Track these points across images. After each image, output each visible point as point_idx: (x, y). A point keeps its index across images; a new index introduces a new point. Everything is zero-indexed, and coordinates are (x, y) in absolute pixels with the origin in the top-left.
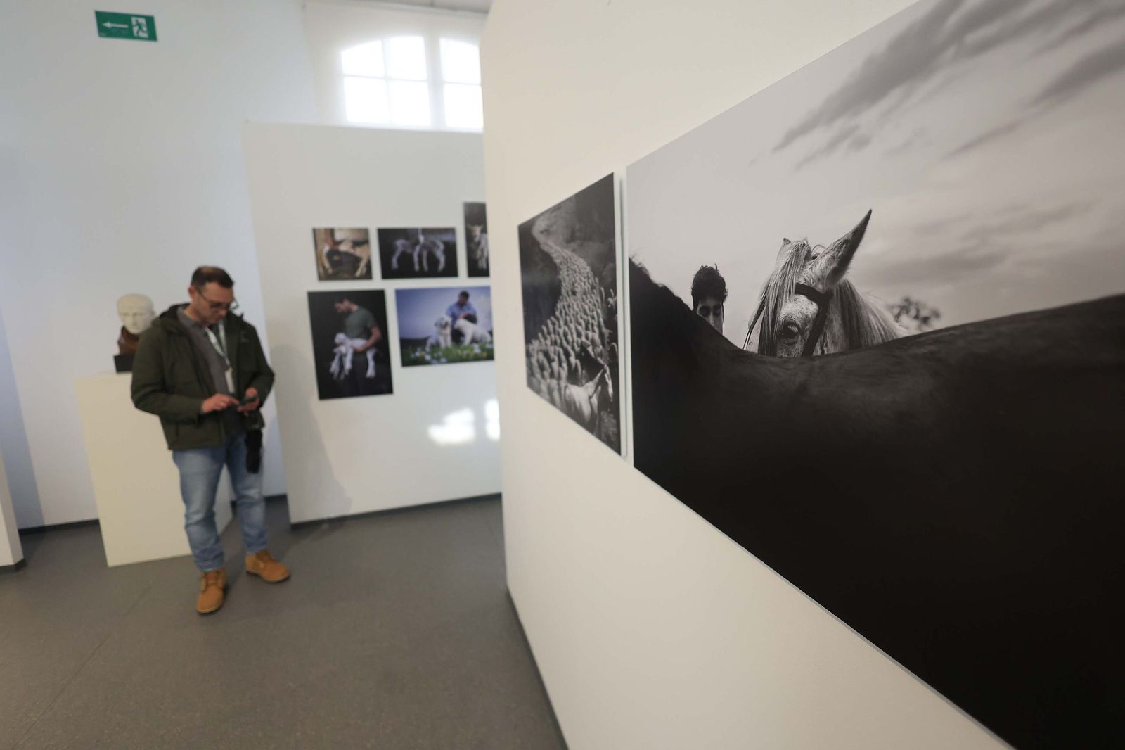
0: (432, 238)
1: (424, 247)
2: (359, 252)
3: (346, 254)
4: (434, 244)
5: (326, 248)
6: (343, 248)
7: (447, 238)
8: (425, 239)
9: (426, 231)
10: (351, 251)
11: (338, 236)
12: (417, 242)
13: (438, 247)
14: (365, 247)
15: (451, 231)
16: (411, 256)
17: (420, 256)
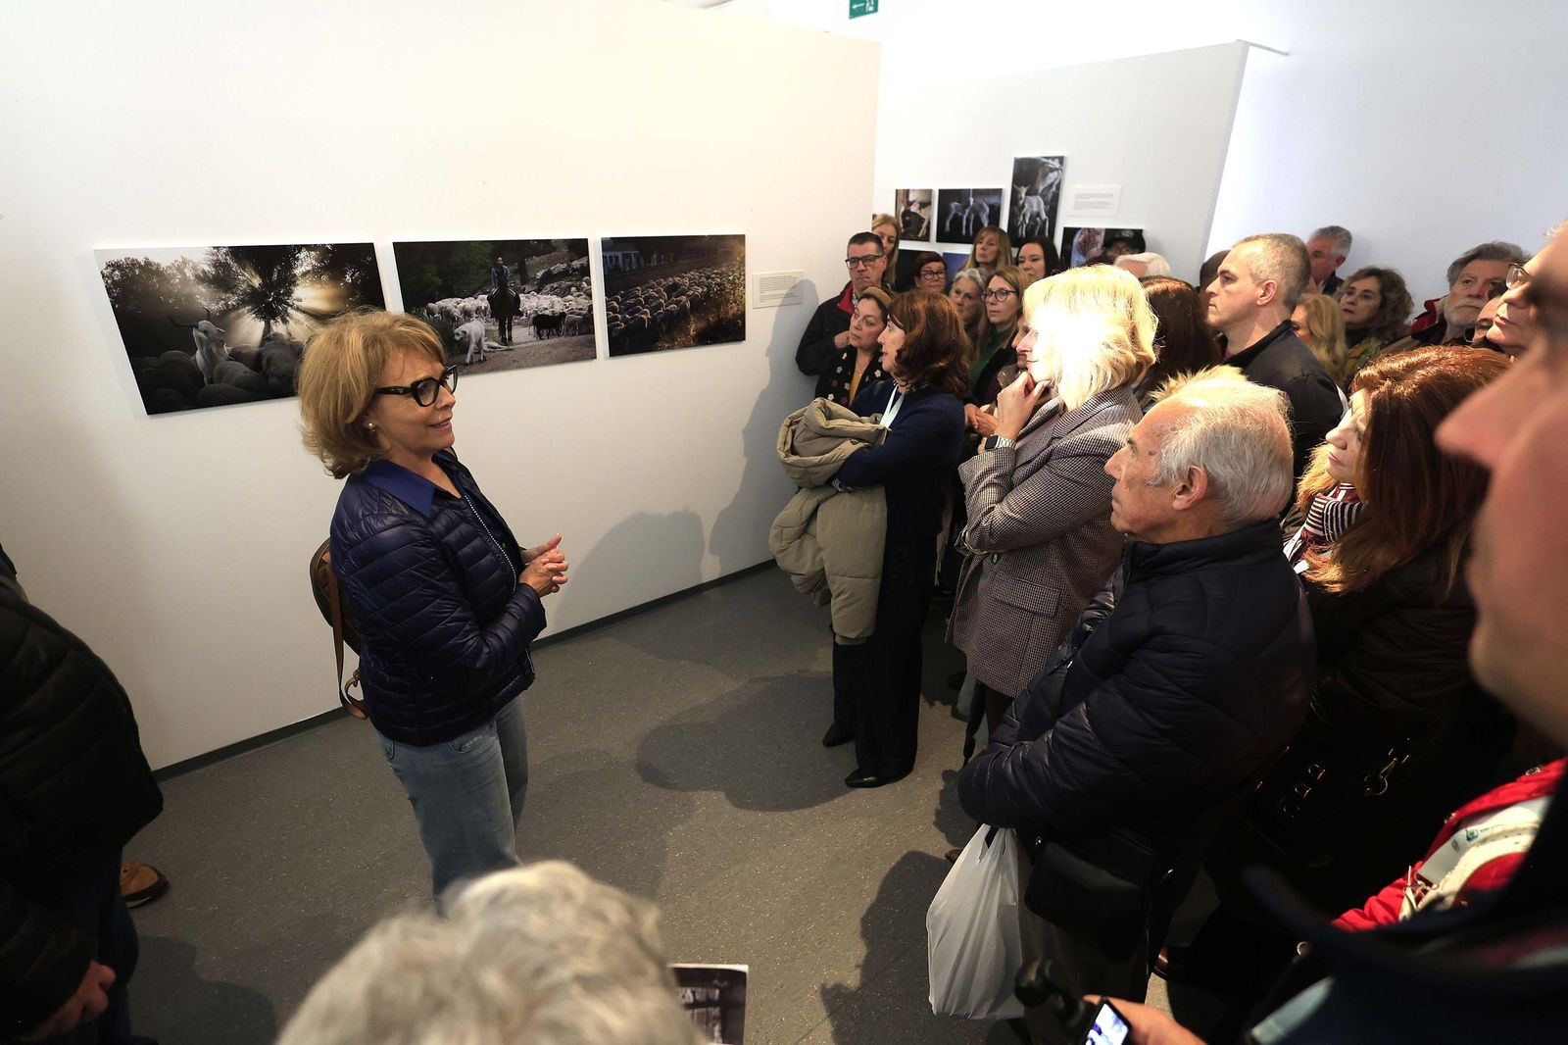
0: (981, 201)
1: (973, 210)
2: (923, 213)
3: (915, 213)
4: (981, 207)
5: (903, 209)
6: (914, 209)
7: (993, 200)
8: (974, 201)
9: (977, 193)
10: (918, 212)
11: (911, 198)
12: (967, 205)
13: (985, 211)
14: (928, 208)
15: (998, 192)
16: (961, 218)
17: (968, 220)
